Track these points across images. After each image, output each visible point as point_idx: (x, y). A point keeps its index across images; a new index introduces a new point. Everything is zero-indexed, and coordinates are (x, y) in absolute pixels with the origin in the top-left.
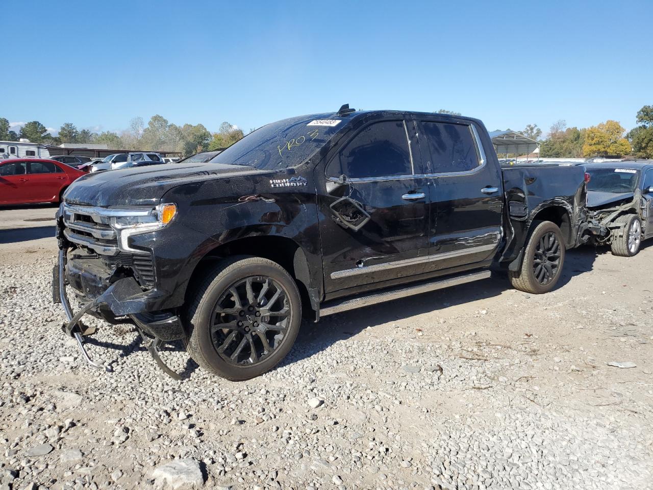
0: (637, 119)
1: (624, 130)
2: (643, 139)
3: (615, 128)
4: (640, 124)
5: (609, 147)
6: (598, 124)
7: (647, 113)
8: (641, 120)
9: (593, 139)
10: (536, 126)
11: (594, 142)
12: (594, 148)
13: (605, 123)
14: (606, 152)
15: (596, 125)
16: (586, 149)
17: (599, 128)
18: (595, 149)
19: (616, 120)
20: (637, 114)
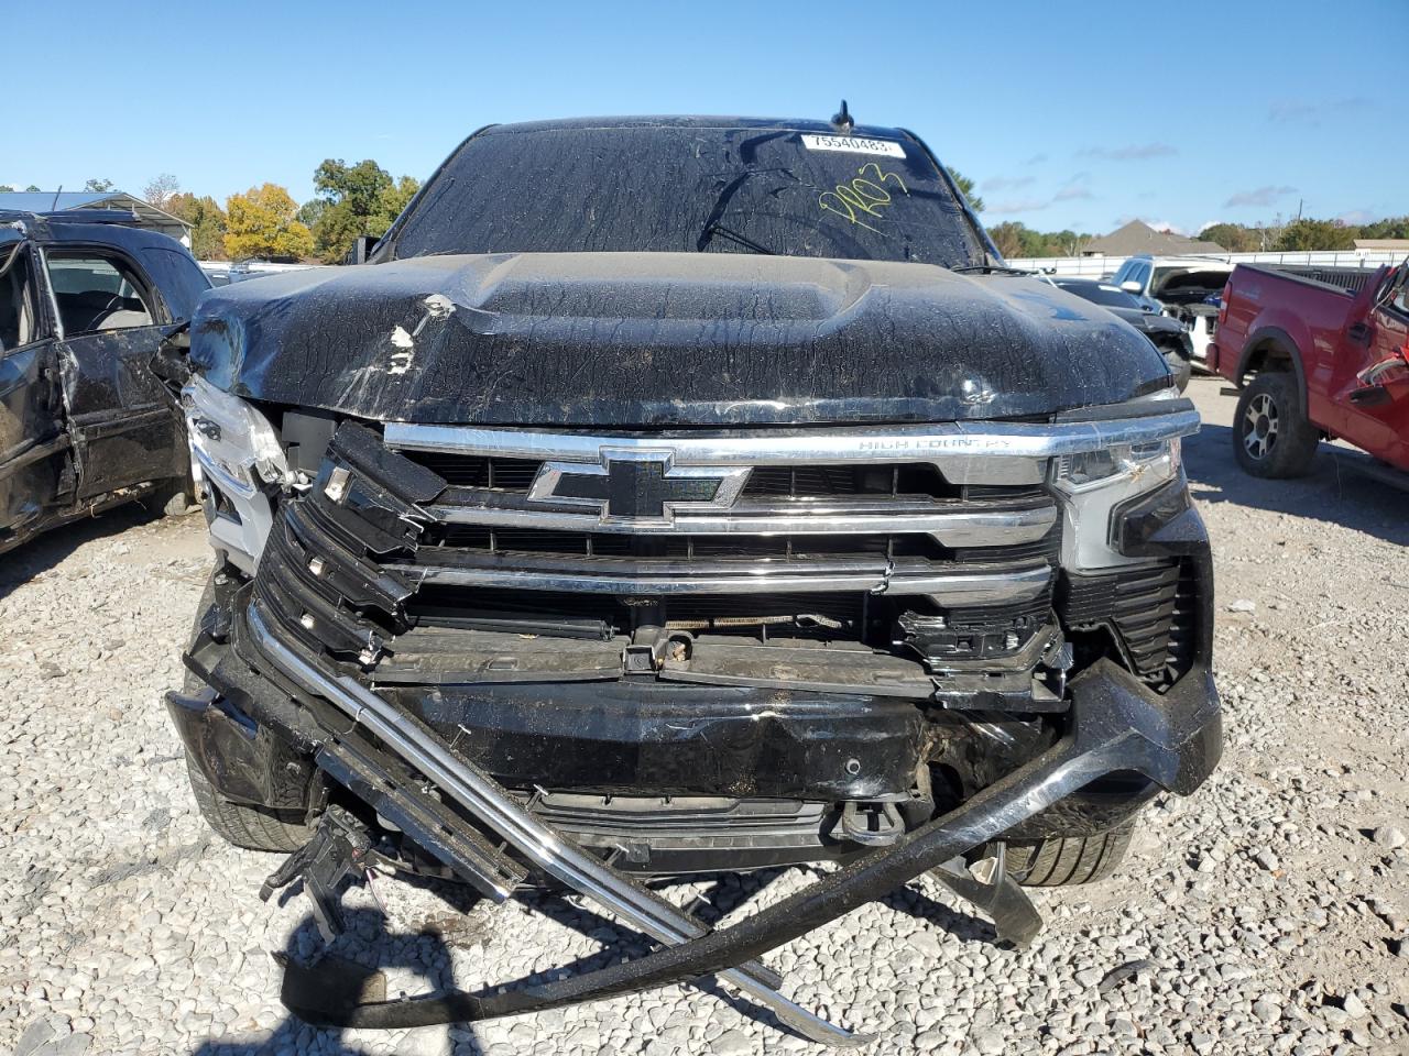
0: (316, 184)
1: (296, 206)
2: (333, 226)
3: (279, 201)
4: (322, 196)
5: (275, 238)
6: (248, 189)
7: (332, 174)
8: (324, 186)
9: (241, 221)
10: (110, 184)
11: (243, 227)
12: (245, 240)
13: (260, 188)
14: (270, 250)
15: (243, 192)
16: (232, 241)
17: (249, 196)
18: (248, 243)
19: (280, 184)
20: (314, 175)
